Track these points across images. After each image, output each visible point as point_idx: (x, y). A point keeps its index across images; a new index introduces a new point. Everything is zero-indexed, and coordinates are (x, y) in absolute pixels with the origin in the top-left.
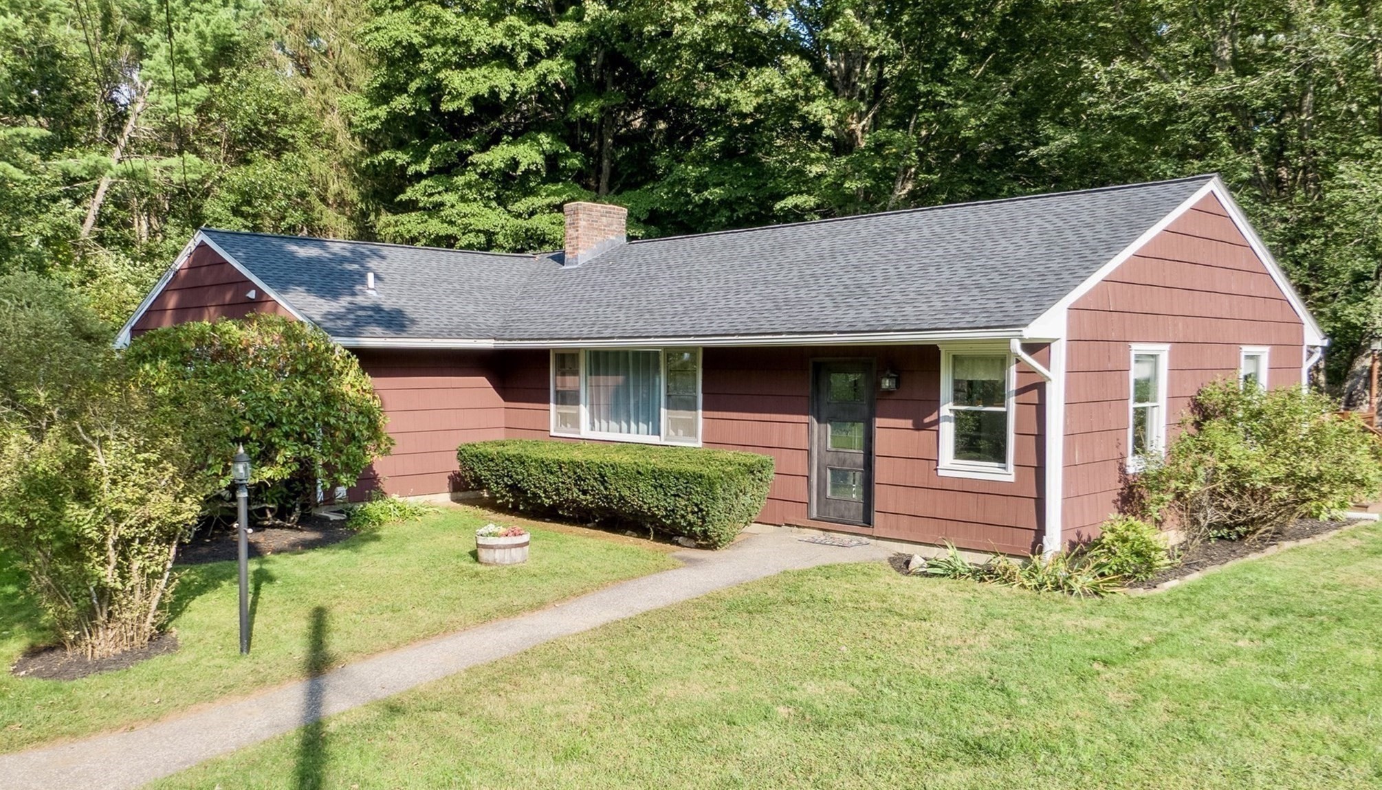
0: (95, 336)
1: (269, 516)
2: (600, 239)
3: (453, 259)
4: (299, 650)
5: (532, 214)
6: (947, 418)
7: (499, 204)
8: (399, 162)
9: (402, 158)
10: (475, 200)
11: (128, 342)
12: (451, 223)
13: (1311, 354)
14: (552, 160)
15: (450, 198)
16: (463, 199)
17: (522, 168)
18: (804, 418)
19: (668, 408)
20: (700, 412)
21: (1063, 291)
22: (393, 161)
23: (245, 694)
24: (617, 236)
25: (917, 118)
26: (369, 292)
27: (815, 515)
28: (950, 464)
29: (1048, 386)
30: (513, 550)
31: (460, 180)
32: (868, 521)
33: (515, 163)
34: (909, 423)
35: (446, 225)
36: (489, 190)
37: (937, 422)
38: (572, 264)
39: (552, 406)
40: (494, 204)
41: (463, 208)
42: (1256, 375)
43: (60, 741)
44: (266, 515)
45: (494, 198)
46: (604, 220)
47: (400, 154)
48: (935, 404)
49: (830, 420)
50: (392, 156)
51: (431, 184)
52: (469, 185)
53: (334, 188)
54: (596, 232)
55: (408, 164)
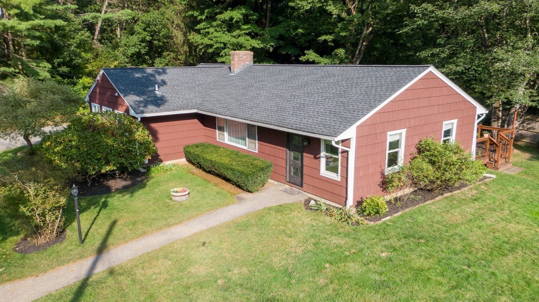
0: (76, 100)
1: (117, 175)
2: (243, 64)
3: (193, 72)
4: (98, 243)
5: (239, 36)
6: (323, 157)
7: (228, 32)
8: (195, 15)
9: (196, 14)
10: (220, 31)
11: (88, 100)
12: (211, 40)
13: (479, 117)
14: (246, 16)
15: (212, 30)
16: (216, 31)
17: (235, 20)
18: (285, 149)
19: (248, 138)
20: (257, 141)
21: (356, 121)
22: (193, 15)
23: (74, 262)
24: (249, 62)
25: (372, 5)
26: (156, 92)
27: (288, 180)
28: (324, 172)
29: (349, 153)
30: (182, 197)
31: (215, 24)
32: (302, 186)
33: (232, 19)
34: (312, 156)
35: (210, 40)
36: (224, 28)
37: (320, 158)
38: (233, 73)
39: (217, 131)
40: (226, 33)
41: (216, 34)
42: (452, 129)
43: (16, 281)
44: (116, 174)
45: (226, 31)
46: (244, 57)
47: (195, 12)
48: (319, 153)
49: (292, 151)
50: (192, 13)
51: (206, 24)
52: (218, 26)
53: (176, 22)
54: (241, 62)
55: (198, 16)
